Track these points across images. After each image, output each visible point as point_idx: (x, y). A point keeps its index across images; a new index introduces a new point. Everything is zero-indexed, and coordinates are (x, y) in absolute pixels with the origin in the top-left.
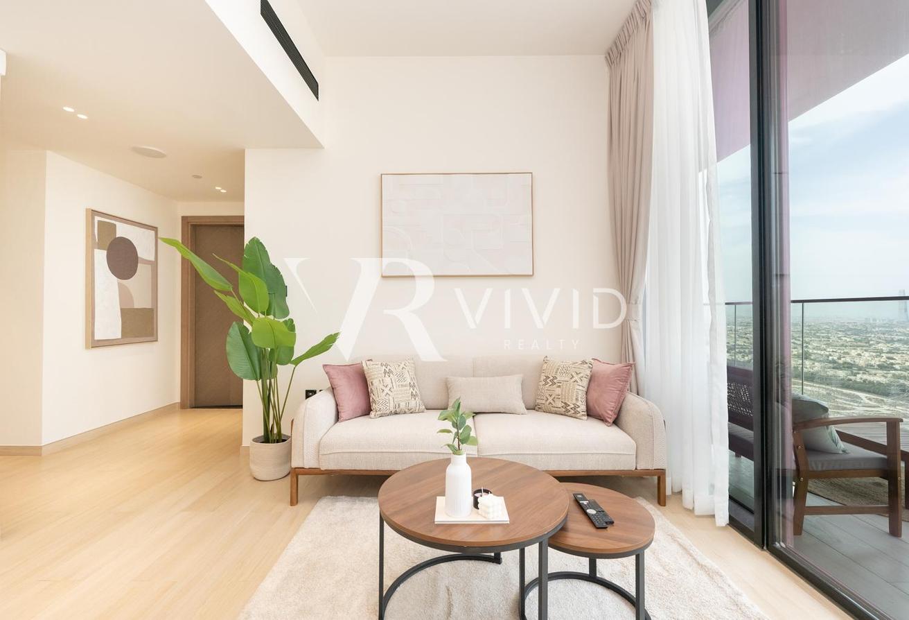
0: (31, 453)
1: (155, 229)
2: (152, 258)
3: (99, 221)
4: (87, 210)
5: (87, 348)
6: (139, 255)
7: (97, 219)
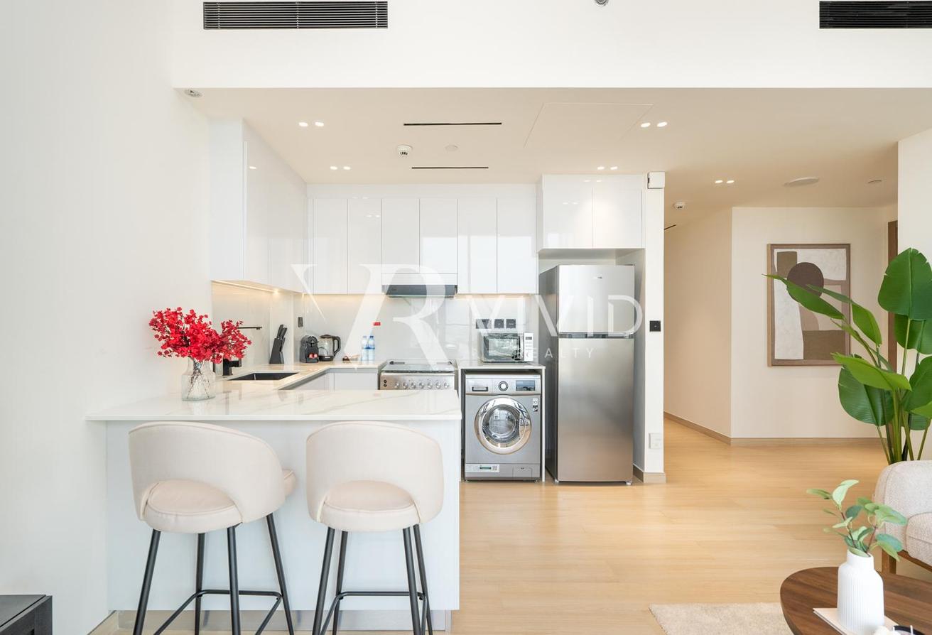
0: (723, 441)
1: (847, 247)
2: (843, 277)
3: (778, 253)
4: (768, 245)
5: (768, 366)
6: (824, 277)
7: (776, 251)
